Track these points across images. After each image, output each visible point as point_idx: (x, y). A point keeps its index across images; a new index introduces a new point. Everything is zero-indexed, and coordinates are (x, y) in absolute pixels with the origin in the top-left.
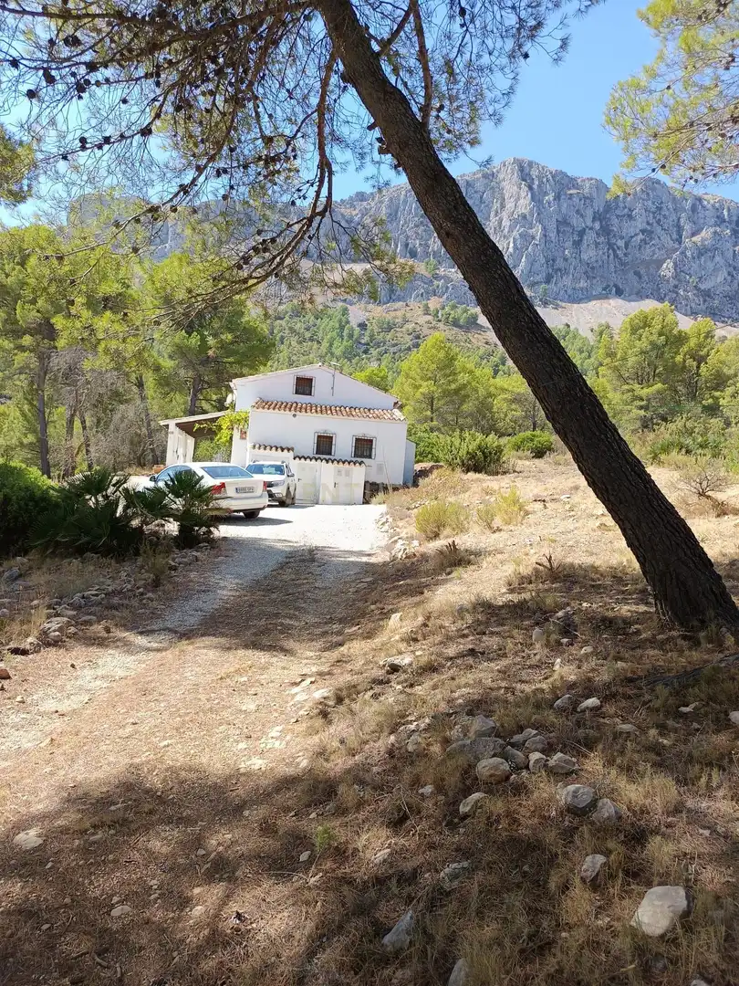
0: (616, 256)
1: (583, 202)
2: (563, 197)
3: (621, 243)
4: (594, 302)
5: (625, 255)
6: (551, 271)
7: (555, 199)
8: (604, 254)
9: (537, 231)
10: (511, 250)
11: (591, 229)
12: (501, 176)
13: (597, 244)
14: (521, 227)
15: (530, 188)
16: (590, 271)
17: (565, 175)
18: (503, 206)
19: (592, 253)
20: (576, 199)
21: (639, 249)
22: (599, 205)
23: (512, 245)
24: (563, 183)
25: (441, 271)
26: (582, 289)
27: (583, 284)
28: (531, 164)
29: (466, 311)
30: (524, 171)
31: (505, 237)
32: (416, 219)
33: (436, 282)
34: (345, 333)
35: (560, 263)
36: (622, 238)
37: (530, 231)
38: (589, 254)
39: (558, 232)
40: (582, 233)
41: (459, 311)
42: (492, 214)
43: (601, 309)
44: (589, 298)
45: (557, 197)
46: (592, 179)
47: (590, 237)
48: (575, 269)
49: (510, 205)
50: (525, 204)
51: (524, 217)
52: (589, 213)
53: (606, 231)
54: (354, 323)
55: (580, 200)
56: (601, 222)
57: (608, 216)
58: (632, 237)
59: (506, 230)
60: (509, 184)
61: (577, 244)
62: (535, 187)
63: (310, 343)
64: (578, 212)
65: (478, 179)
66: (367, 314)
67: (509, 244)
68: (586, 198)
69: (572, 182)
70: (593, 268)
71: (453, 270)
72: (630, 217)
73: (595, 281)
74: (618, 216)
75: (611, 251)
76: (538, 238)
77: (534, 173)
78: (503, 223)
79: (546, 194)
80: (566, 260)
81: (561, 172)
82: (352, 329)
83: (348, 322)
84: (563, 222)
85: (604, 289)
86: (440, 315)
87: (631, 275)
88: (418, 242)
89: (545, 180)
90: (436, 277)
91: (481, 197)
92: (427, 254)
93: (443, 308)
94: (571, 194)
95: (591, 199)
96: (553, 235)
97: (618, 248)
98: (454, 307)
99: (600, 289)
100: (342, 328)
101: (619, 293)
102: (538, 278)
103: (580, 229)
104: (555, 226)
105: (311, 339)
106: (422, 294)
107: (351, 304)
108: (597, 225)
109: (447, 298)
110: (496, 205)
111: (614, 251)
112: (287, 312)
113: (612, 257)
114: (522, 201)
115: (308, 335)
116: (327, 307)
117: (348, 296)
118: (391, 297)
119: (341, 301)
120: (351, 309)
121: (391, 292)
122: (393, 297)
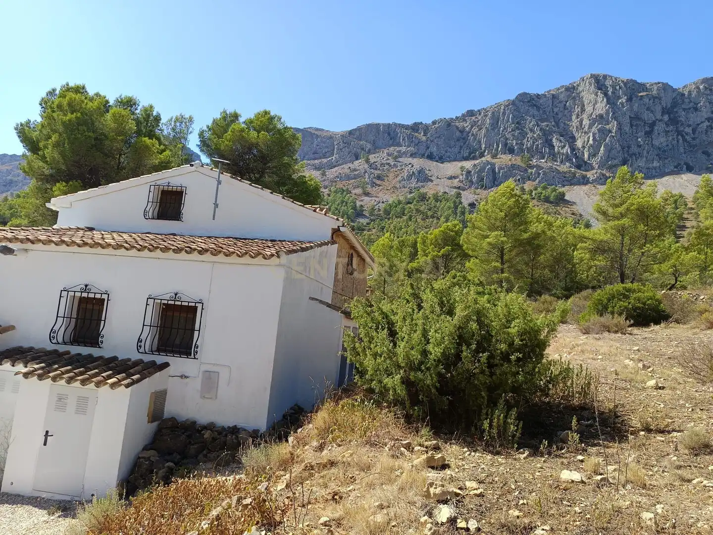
0: (685, 140)
1: (651, 101)
2: (634, 99)
3: (689, 130)
4: (666, 178)
5: (694, 139)
6: (626, 155)
7: (627, 101)
8: (673, 139)
9: (613, 126)
10: (591, 142)
11: (660, 121)
12: (580, 89)
13: (667, 132)
14: (599, 124)
15: (606, 94)
16: (662, 154)
17: (635, 82)
18: (583, 110)
19: (663, 140)
20: (646, 100)
21: (706, 134)
22: (667, 101)
23: (591, 138)
24: (633, 88)
25: (534, 162)
26: (655, 168)
27: (656, 164)
28: (605, 77)
29: (555, 190)
30: (599, 82)
31: (585, 133)
32: (513, 125)
33: (530, 171)
34: (459, 209)
35: (634, 149)
36: (689, 126)
37: (607, 127)
38: (660, 140)
39: (632, 126)
40: (653, 125)
41: (549, 190)
42: (574, 117)
43: (673, 183)
44: (662, 175)
45: (630, 100)
46: (659, 83)
47: (660, 127)
48: (648, 153)
49: (589, 109)
50: (602, 107)
51: (601, 116)
52: (658, 109)
53: (674, 121)
54: (465, 203)
55: (649, 100)
56: (669, 116)
57: (675, 110)
58: (698, 125)
59: (587, 127)
60: (588, 94)
61: (649, 134)
62: (610, 93)
63: (431, 219)
64: (648, 109)
65: (562, 92)
66: (476, 196)
67: (589, 137)
68: (654, 98)
69: (642, 87)
70: (665, 151)
71: (543, 161)
72: (696, 109)
73: (666, 161)
74: (684, 110)
75: (680, 137)
76: (614, 131)
77: (608, 83)
78: (584, 123)
79: (619, 98)
80: (640, 146)
81: (632, 80)
82: (464, 208)
83: (461, 203)
84: (635, 119)
85: (676, 167)
86: (533, 194)
87: (699, 155)
88: (514, 142)
89: (618, 87)
90: (532, 167)
91: (565, 105)
92: (522, 150)
93: (536, 189)
94: (641, 96)
95: (660, 99)
96: (627, 129)
97: (687, 134)
98: (545, 188)
99: (672, 168)
100: (456, 207)
101: (690, 169)
102: (616, 162)
103: (650, 122)
104: (629, 121)
105: (432, 217)
106: (519, 180)
107: (464, 190)
108: (666, 118)
109: (539, 182)
110: (577, 110)
111: (682, 136)
112: (415, 199)
113: (681, 141)
114: (599, 105)
115: (430, 213)
116: (445, 193)
117: (462, 185)
118: (494, 184)
119: (455, 188)
120: (464, 194)
121: (495, 179)
122: (496, 182)
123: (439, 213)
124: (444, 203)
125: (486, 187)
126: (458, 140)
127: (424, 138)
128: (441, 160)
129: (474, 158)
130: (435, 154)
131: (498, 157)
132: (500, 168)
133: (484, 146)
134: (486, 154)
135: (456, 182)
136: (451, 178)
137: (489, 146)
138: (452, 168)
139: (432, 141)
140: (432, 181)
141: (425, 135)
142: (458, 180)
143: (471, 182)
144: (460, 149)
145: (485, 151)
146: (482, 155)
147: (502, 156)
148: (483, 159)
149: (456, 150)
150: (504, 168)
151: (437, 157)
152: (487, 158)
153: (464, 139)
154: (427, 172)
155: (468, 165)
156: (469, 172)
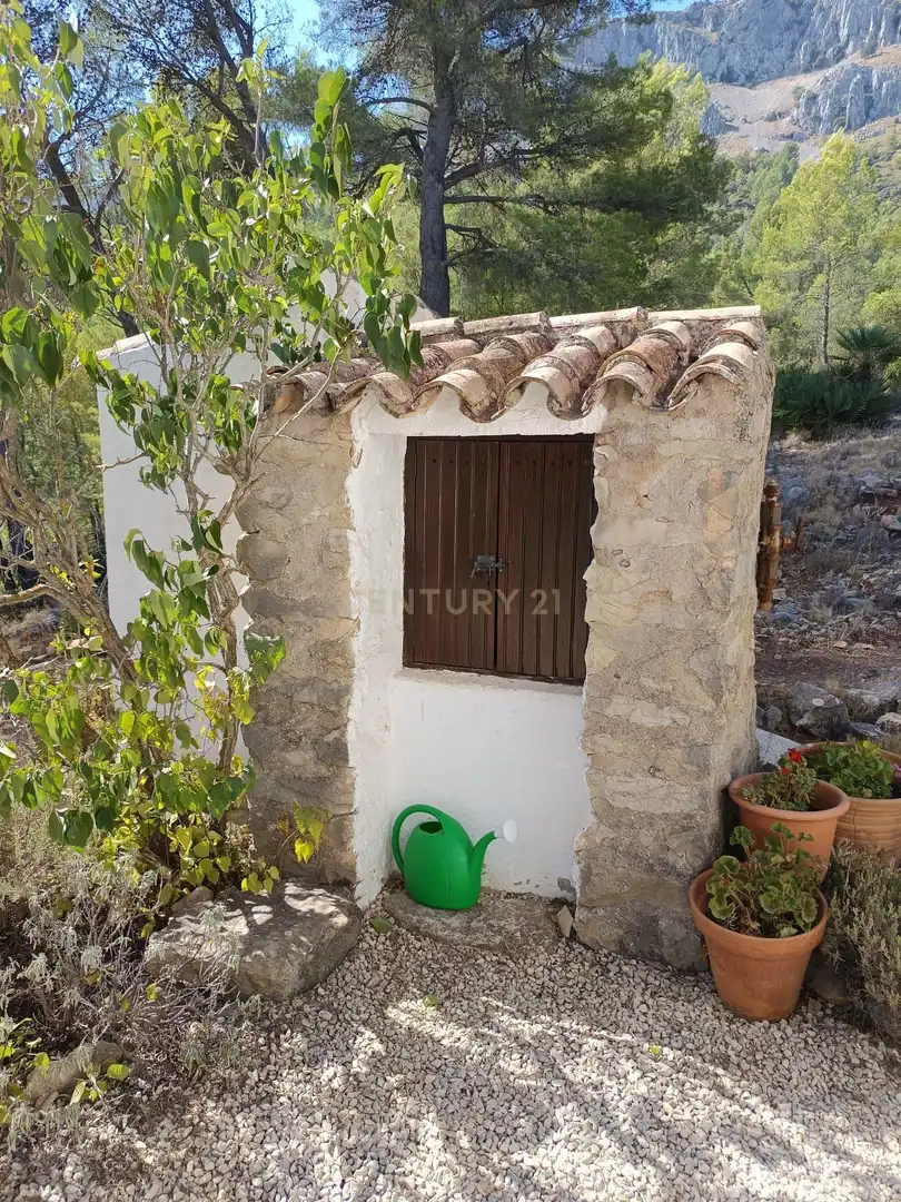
107: (802, 138)
116: (763, 150)
117: (797, 129)
118: (867, 115)
119: (784, 137)
120: (802, 147)
121: (870, 104)
122: (872, 112)
123: (753, 196)
124: (761, 171)
125: (849, 127)
126: (788, 28)
127: (715, 36)
128: (751, 80)
129: (823, 65)
130: (737, 70)
131: (878, 52)
132: (883, 78)
133: (846, 32)
134: (849, 49)
135: (784, 125)
136: (773, 118)
137: (857, 31)
138: (775, 94)
139: (732, 41)
140: (736, 129)
141: (716, 26)
142: (788, 119)
143: (818, 119)
144: (793, 49)
145: (847, 44)
146: (840, 55)
147: (885, 50)
148: (845, 63)
149: (782, 53)
150: (891, 77)
151: (743, 76)
152: (853, 58)
153: (800, 23)
154: (723, 112)
155: (810, 82)
156: (813, 98)
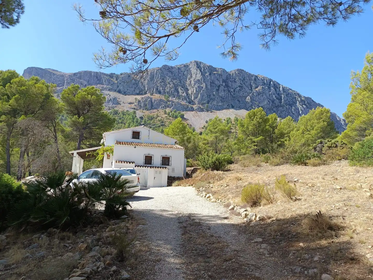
0: (231, 94)
1: (219, 76)
2: (212, 74)
3: (232, 90)
4: (224, 110)
5: (234, 94)
6: (209, 99)
7: (209, 75)
8: (227, 94)
9: (204, 85)
10: (195, 92)
11: (222, 85)
12: (190, 66)
13: (224, 90)
14: (198, 84)
15: (201, 71)
16: (223, 99)
17: (212, 67)
18: (191, 77)
19: (223, 93)
20: (216, 75)
21: (239, 92)
22: (224, 77)
23: (195, 90)
24: (212, 69)
25: (170, 99)
26: (220, 106)
27: (220, 104)
28: (200, 63)
29: (180, 113)
30: (198, 65)
31: (192, 87)
32: (161, 80)
33: (168, 103)
34: (135, 120)
35: (212, 96)
36: (232, 88)
37: (201, 85)
38: (222, 94)
39: (211, 86)
40: (219, 87)
41: (177, 113)
42: (188, 79)
43: (227, 112)
44: (222, 109)
45: (210, 74)
46: (221, 69)
47: (222, 88)
48: (217, 99)
49: (194, 76)
50: (199, 76)
51: (199, 80)
52: (221, 80)
53: (227, 86)
54: (138, 117)
55: (218, 75)
56: (225, 83)
57: (227, 81)
58: (236, 88)
59: (193, 85)
60: (194, 70)
61: (218, 90)
62: (202, 70)
63: (121, 124)
64: (217, 79)
65: (182, 67)
66: (143, 114)
67: (194, 89)
68: (220, 75)
69: (215, 69)
70: (223, 98)
71: (175, 98)
72: (235, 82)
73: (224, 103)
74: (231, 81)
75: (229, 93)
76: (204, 88)
77: (202, 66)
78: (192, 83)
79: (206, 73)
80: (214, 95)
81: (211, 66)
82: (137, 119)
83: (136, 117)
84: (212, 83)
85: (228, 106)
86: (170, 114)
87: (236, 101)
88: (161, 88)
89: (205, 68)
90: (169, 101)
91: (184, 73)
92: (165, 92)
93: (171, 112)
94: (215, 73)
95: (222, 75)
96: (209, 87)
97: (232, 92)
98: (175, 112)
99: (226, 106)
100: (134, 119)
101: (233, 107)
102: (205, 102)
103: (218, 85)
104: (210, 84)
105: (122, 123)
106: (163, 107)
107: (137, 110)
108: (224, 84)
109: (173, 109)
110: (189, 76)
111: (230, 92)
112: (112, 113)
113: (229, 95)
114: (198, 75)
115: (120, 121)
116: (128, 111)
117: (135, 107)
118: (152, 108)
119: (133, 109)
120: (137, 112)
121: (152, 106)
122: (153, 108)
123: (125, 121)
124: (127, 116)
125: (148, 109)
126: (134, 84)
127: (116, 82)
128: (125, 94)
129: (142, 94)
130: (122, 90)
131: (154, 95)
132: (155, 101)
133: (147, 89)
134: (147, 93)
135: (133, 106)
136: (130, 103)
137: (149, 89)
138: (131, 98)
139: (120, 84)
140: (120, 104)
141: (117, 79)
142: (134, 104)
143: (141, 106)
144: (135, 89)
145: (147, 91)
146: (146, 93)
147: (155, 95)
148: (146, 95)
149: (133, 89)
150: (156, 101)
151: (123, 92)
152: (148, 95)
153: (136, 84)
154: (118, 99)
155: (139, 97)
156: (139, 101)
